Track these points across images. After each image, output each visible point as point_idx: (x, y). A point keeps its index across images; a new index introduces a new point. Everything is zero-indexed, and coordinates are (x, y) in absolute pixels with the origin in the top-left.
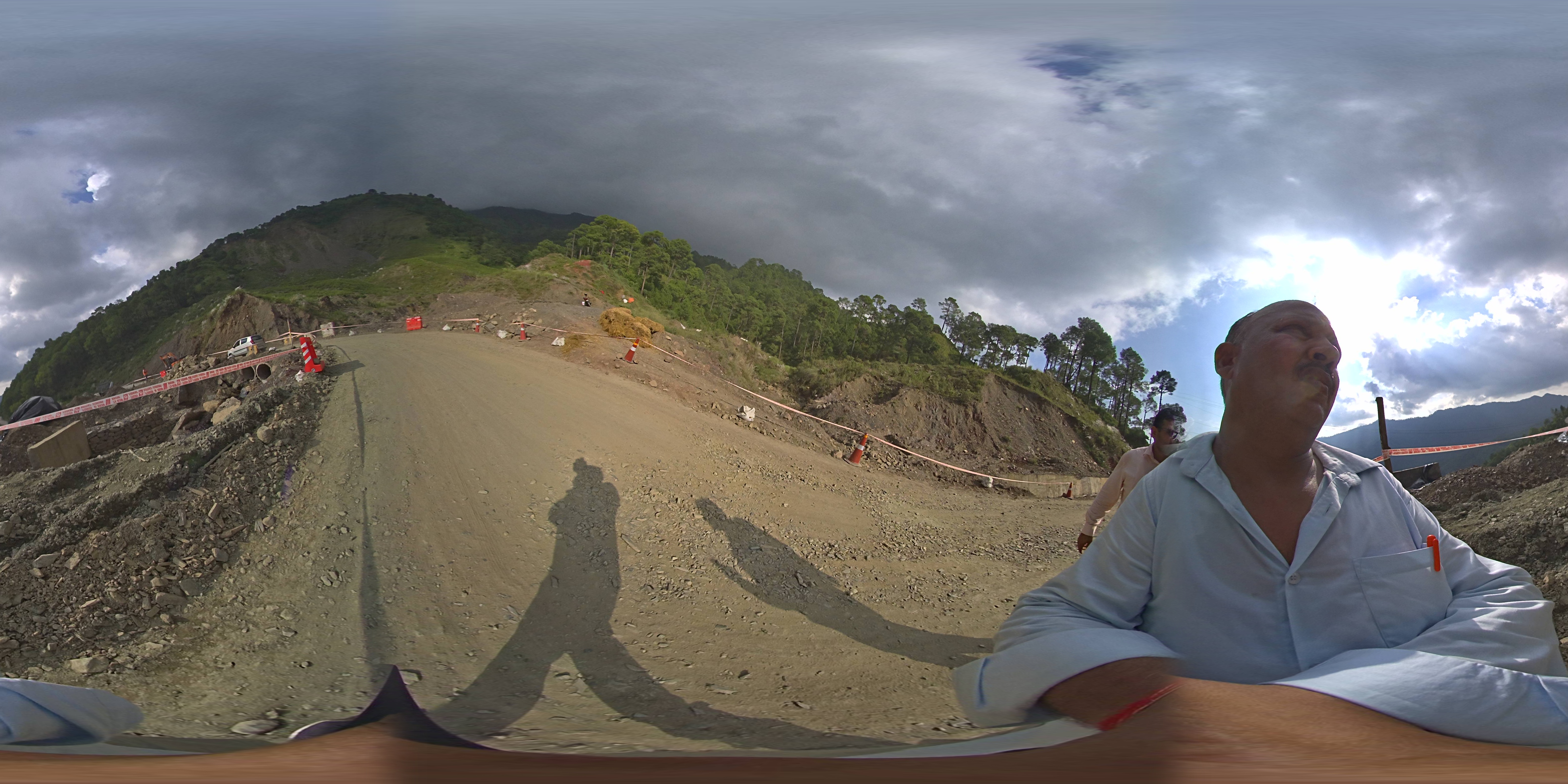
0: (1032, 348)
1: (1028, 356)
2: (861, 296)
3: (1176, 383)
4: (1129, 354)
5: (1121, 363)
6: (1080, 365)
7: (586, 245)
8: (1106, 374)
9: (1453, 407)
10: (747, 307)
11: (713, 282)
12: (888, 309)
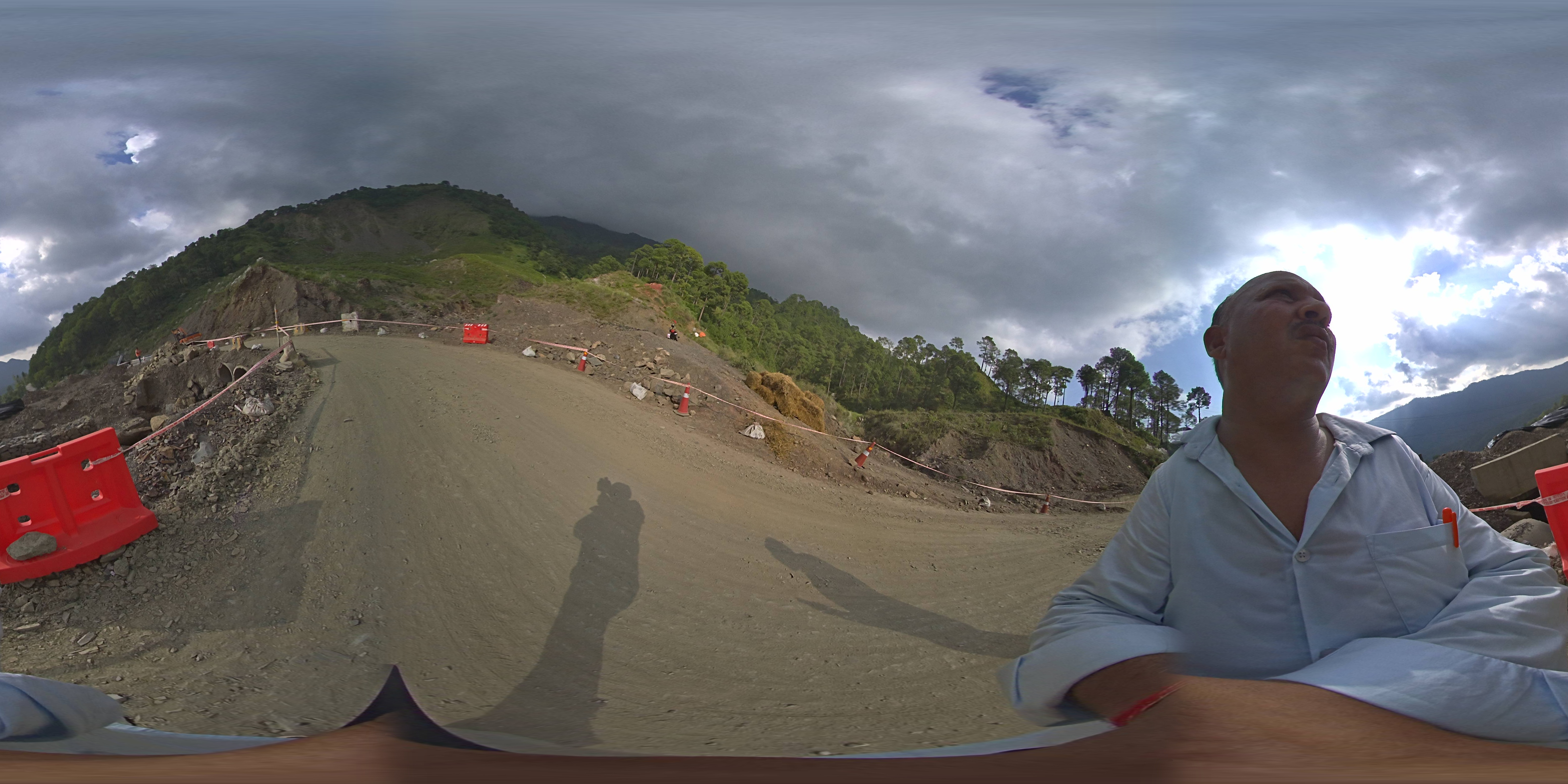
0: (1069, 380)
1: (1065, 389)
2: (904, 338)
4: (1162, 376)
5: (1155, 385)
6: (1117, 391)
7: (646, 267)
8: (1142, 396)
10: (795, 346)
11: (762, 317)
12: (927, 348)
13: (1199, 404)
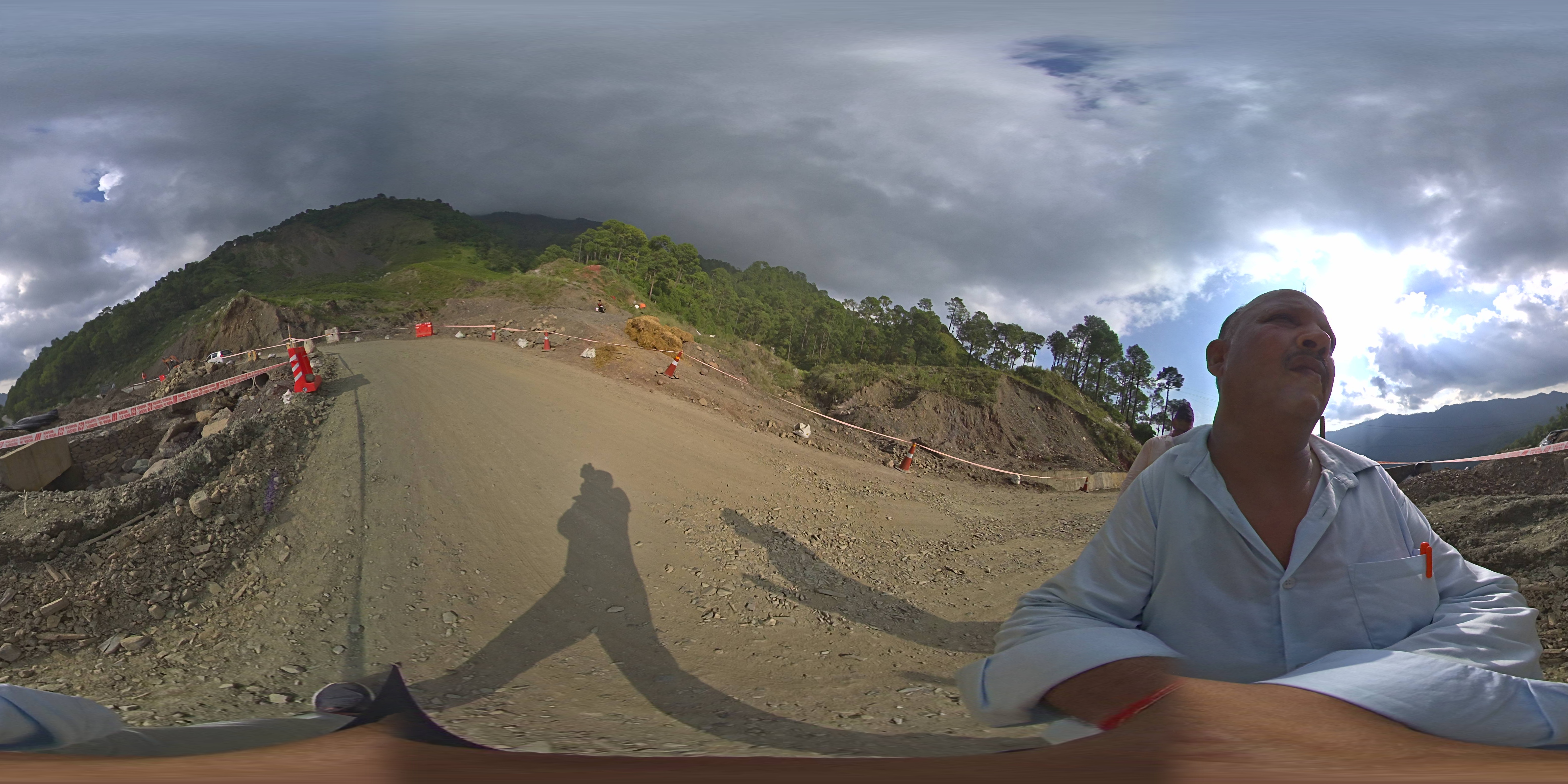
0: (1039, 346)
1: (1035, 354)
2: (868, 298)
3: (1183, 379)
4: (1135, 351)
5: (1127, 360)
6: (1087, 362)
7: (593, 250)
8: (1113, 370)
9: (1459, 402)
10: (754, 311)
11: (720, 286)
12: (894, 310)
13: (1169, 385)
